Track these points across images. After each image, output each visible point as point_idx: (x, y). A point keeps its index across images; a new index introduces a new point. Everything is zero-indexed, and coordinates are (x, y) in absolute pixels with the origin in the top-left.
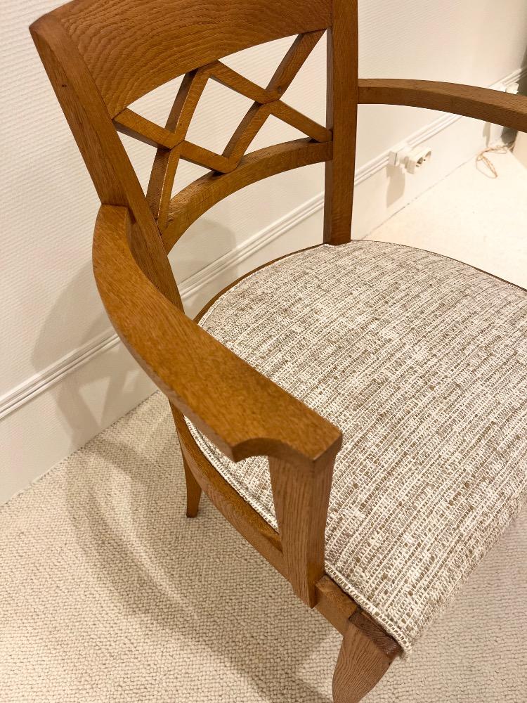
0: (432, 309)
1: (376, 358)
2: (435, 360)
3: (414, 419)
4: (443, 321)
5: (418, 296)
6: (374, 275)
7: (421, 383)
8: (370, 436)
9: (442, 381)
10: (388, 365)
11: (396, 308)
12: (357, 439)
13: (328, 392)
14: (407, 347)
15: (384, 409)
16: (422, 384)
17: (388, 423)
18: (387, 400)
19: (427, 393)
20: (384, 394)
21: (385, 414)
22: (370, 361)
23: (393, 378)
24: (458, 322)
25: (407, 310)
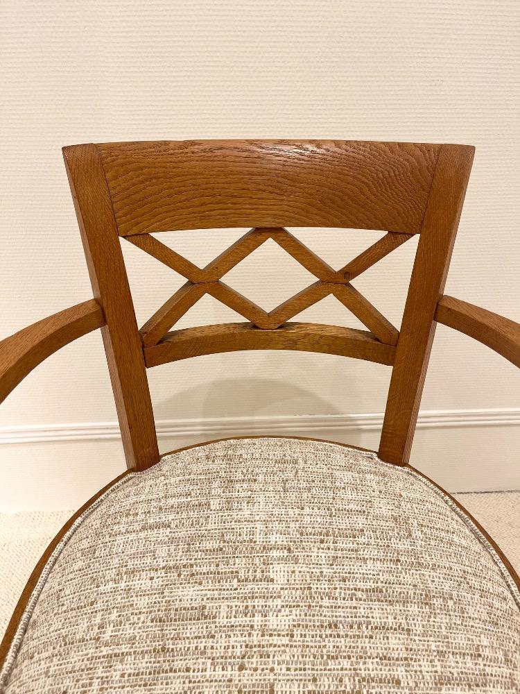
0: (361, 585)
1: (235, 587)
2: (286, 640)
3: (184, 683)
4: (355, 608)
5: (365, 560)
6: (352, 506)
7: (238, 652)
8: (129, 659)
9: (263, 670)
10: (233, 604)
11: (323, 555)
12: (118, 651)
13: (157, 583)
14: (279, 602)
15: (173, 644)
16: (238, 654)
17: (159, 662)
18: (188, 638)
19: (229, 668)
20: (194, 630)
21: (168, 651)
22: (227, 585)
23: (222, 621)
24: (369, 623)
25: (332, 565)
